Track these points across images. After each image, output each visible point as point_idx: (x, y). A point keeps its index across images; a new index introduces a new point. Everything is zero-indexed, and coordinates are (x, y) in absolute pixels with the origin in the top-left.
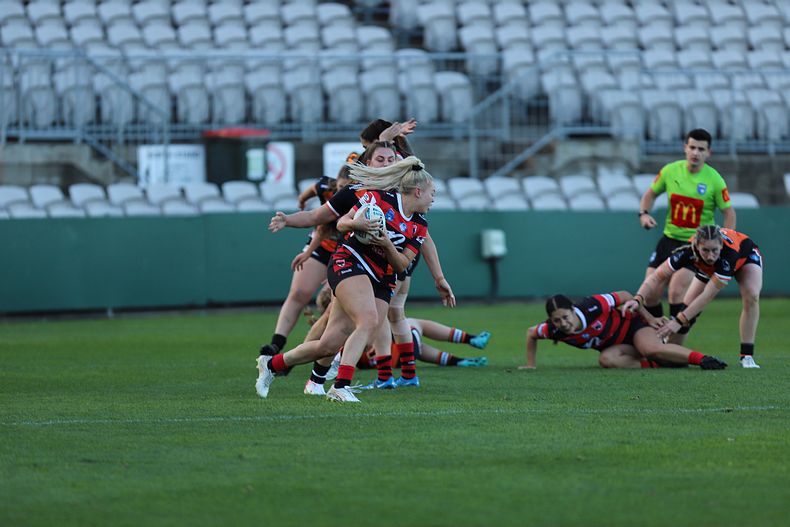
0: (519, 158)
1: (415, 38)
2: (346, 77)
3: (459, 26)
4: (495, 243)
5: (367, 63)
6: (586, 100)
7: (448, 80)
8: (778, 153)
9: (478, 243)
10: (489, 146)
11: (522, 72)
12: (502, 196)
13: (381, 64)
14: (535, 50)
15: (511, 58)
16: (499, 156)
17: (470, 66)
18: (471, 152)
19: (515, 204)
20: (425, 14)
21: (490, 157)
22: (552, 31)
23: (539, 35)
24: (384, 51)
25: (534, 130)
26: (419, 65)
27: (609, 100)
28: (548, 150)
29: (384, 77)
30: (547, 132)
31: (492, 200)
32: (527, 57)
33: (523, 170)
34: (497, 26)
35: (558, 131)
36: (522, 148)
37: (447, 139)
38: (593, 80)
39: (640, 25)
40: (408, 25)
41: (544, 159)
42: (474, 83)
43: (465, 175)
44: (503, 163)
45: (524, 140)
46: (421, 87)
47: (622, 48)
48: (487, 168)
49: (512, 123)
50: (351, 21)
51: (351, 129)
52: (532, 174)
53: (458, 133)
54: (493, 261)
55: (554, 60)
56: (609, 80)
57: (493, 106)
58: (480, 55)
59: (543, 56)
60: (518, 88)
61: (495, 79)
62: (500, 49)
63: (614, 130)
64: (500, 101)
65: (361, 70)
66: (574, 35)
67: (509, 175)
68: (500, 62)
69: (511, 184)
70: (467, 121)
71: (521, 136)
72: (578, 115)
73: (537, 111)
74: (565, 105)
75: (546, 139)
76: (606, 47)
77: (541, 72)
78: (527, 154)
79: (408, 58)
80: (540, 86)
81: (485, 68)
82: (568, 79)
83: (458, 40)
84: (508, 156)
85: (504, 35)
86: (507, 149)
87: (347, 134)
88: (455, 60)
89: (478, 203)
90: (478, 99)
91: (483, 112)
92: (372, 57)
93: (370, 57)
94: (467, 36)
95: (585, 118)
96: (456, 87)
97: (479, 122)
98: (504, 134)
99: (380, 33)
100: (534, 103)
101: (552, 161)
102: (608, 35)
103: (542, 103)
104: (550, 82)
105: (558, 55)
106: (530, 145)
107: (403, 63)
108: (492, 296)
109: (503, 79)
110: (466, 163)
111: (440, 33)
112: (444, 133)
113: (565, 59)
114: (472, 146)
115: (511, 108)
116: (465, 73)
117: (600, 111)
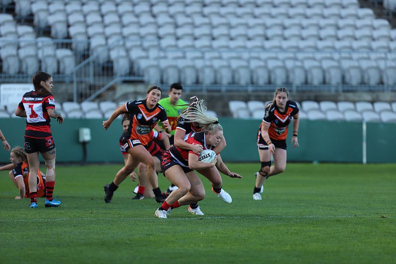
0: (98, 92)
1: (46, 31)
2: (12, 51)
3: (69, 26)
4: (86, 135)
5: (22, 44)
6: (132, 64)
7: (62, 53)
8: (228, 91)
9: (77, 134)
10: (83, 86)
11: (100, 50)
12: (89, 111)
13: (29, 45)
14: (107, 38)
15: (95, 42)
16: (88, 91)
17: (74, 46)
18: (74, 89)
19: (96, 115)
20: (51, 20)
21: (84, 92)
22: (115, 29)
23: (109, 31)
24: (30, 38)
25: (105, 78)
26: (48, 45)
27: (143, 64)
28: (112, 89)
29: (31, 51)
30: (113, 79)
31: (84, 114)
32: (103, 42)
33: (100, 98)
34: (88, 26)
35: (118, 79)
36: (99, 88)
37: (62, 82)
38: (135, 54)
39: (159, 27)
40: (43, 25)
41: (111, 93)
42: (76, 55)
43: (71, 100)
44: (90, 95)
45: (101, 83)
46: (49, 56)
47: (150, 38)
48: (82, 97)
49: (95, 75)
50: (14, 23)
51: (14, 77)
52: (105, 100)
53: (67, 80)
54: (84, 144)
55: (116, 44)
56: (143, 54)
57: (85, 66)
58: (79, 40)
59: (111, 41)
60: (98, 57)
61: (86, 53)
62: (89, 38)
63: (146, 78)
64: (88, 64)
65: (19, 48)
66: (126, 31)
67: (93, 101)
68: (89, 44)
69: (94, 105)
70: (72, 74)
71: (100, 81)
72: (128, 71)
73: (108, 69)
74: (121, 66)
75: (111, 83)
76: (142, 38)
77: (109, 50)
78: (102, 90)
79: (43, 42)
80: (109, 56)
81: (81, 47)
82: (122, 53)
83: (68, 33)
84: (92, 91)
85: (91, 31)
86: (92, 88)
87: (12, 80)
88: (66, 43)
89: (78, 115)
90: (78, 63)
91: (80, 69)
92: (25, 41)
93: (24, 41)
94: (73, 31)
95: (131, 72)
96: (67, 56)
97: (79, 74)
98: (91, 80)
99: (29, 29)
100: (106, 65)
101: (114, 94)
102: (143, 31)
103: (110, 65)
104: (114, 55)
105: (118, 41)
106: (103, 86)
107: (40, 44)
108: (84, 161)
109: (90, 52)
110: (72, 95)
111: (59, 30)
112: (60, 79)
113: (121, 43)
114: (75, 85)
115: (94, 67)
116: (71, 49)
117: (139, 69)
